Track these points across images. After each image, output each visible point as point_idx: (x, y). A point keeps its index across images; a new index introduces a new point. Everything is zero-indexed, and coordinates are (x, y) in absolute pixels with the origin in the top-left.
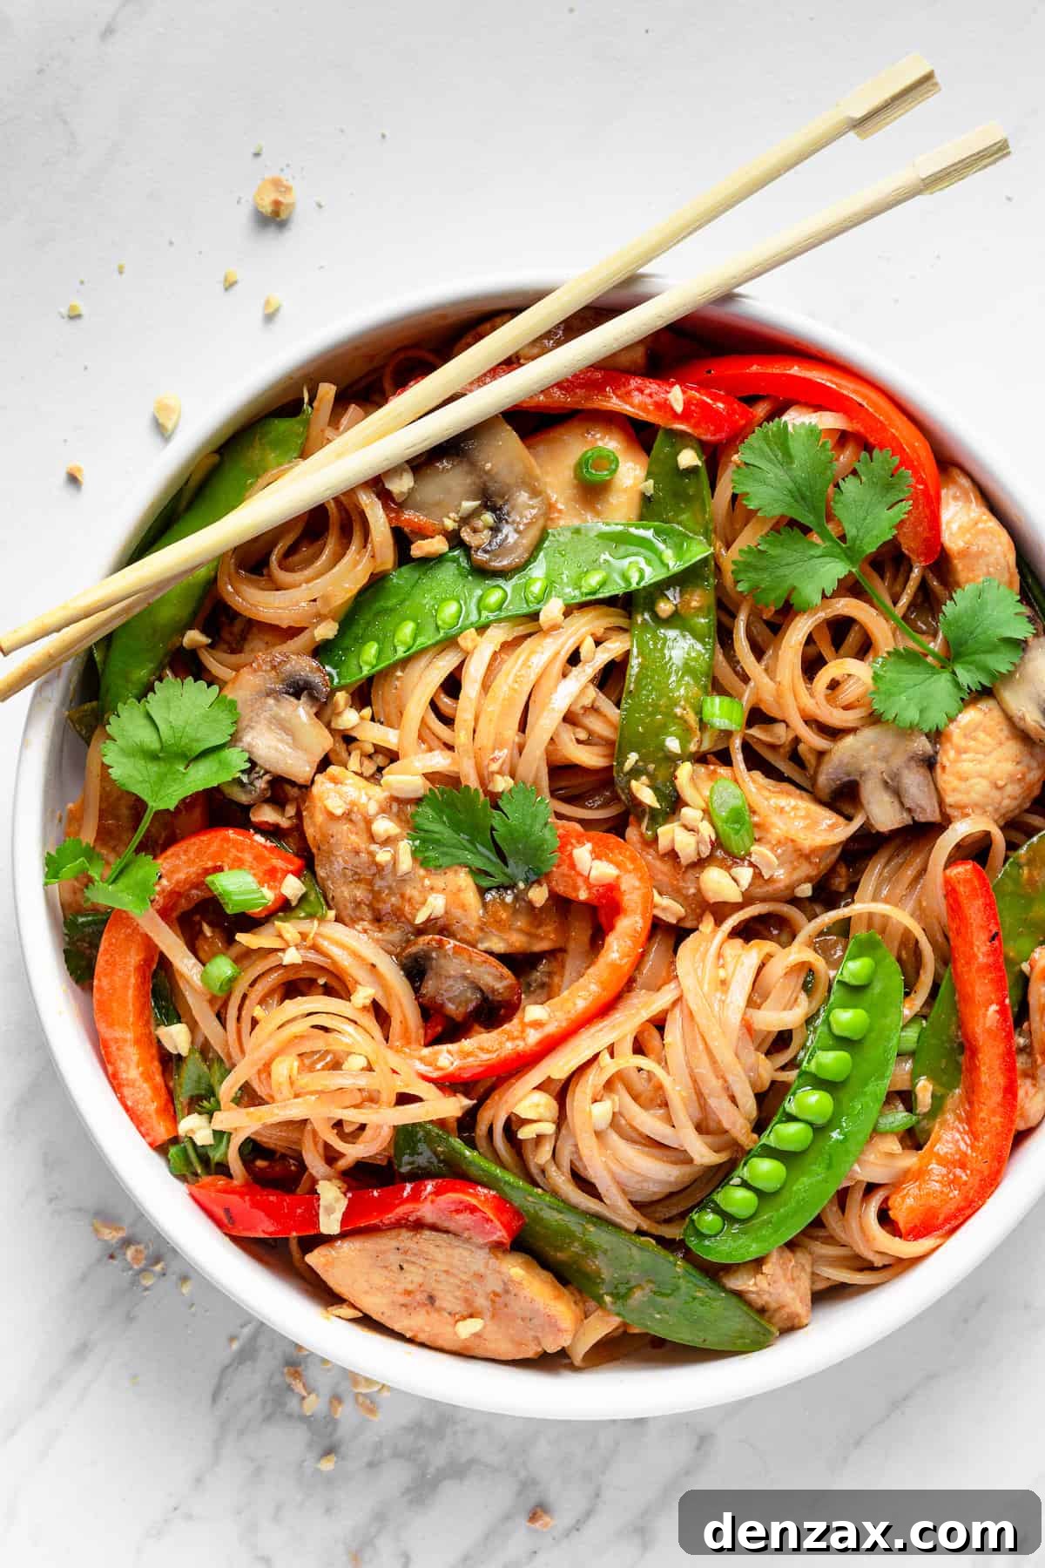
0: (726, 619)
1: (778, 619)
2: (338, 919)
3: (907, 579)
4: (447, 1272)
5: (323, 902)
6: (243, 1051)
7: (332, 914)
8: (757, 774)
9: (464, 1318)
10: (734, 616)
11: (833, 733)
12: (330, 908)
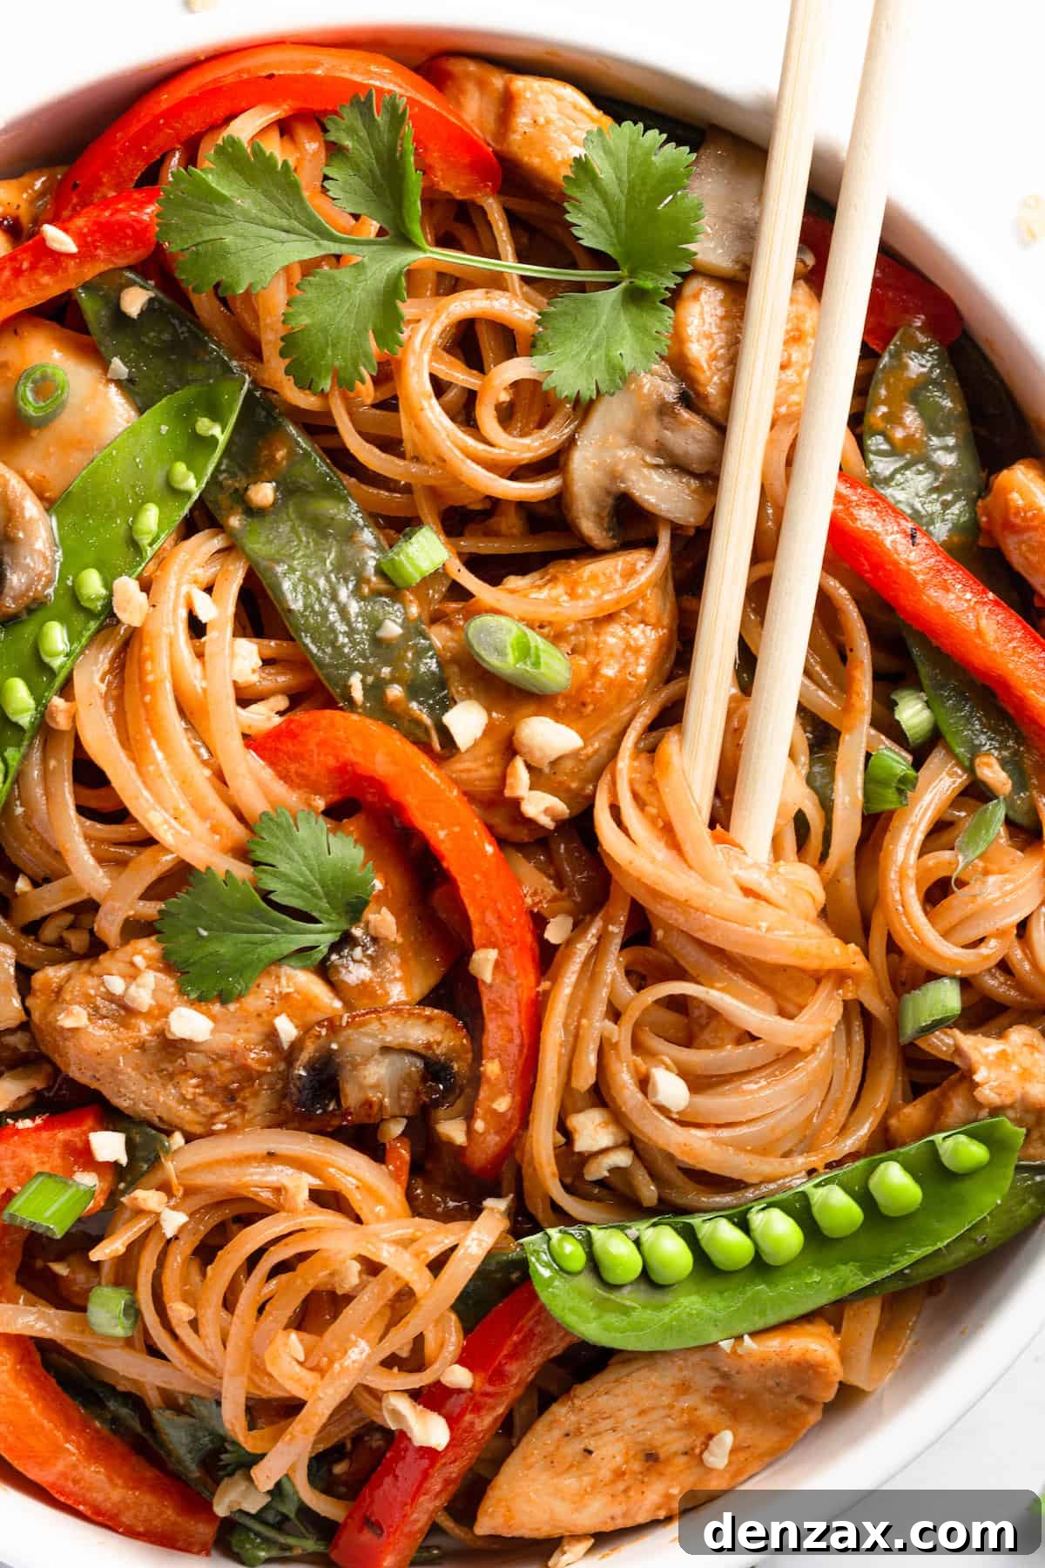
0: (330, 442)
1: (384, 394)
2: (189, 1138)
3: (489, 225)
4: (642, 1413)
5: (154, 1132)
6: (212, 1371)
7: (178, 1139)
8: (513, 582)
9: (706, 1446)
10: (334, 431)
11: (553, 463)
12: (169, 1134)
